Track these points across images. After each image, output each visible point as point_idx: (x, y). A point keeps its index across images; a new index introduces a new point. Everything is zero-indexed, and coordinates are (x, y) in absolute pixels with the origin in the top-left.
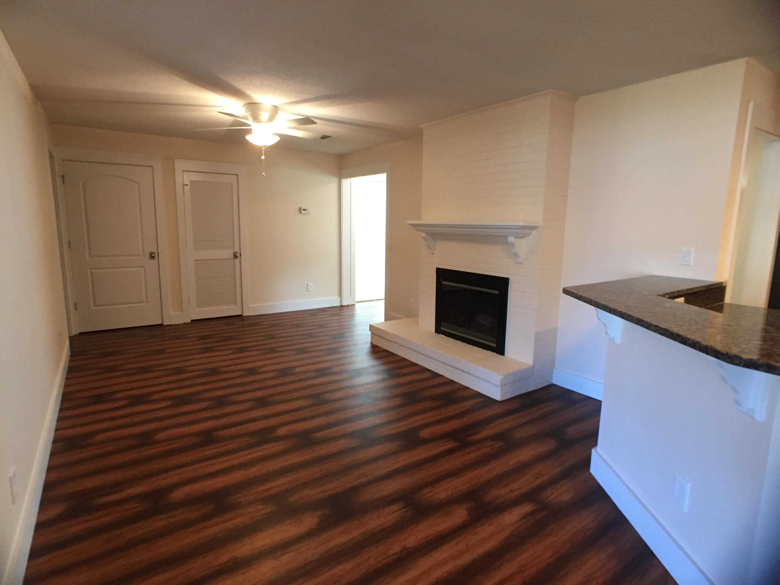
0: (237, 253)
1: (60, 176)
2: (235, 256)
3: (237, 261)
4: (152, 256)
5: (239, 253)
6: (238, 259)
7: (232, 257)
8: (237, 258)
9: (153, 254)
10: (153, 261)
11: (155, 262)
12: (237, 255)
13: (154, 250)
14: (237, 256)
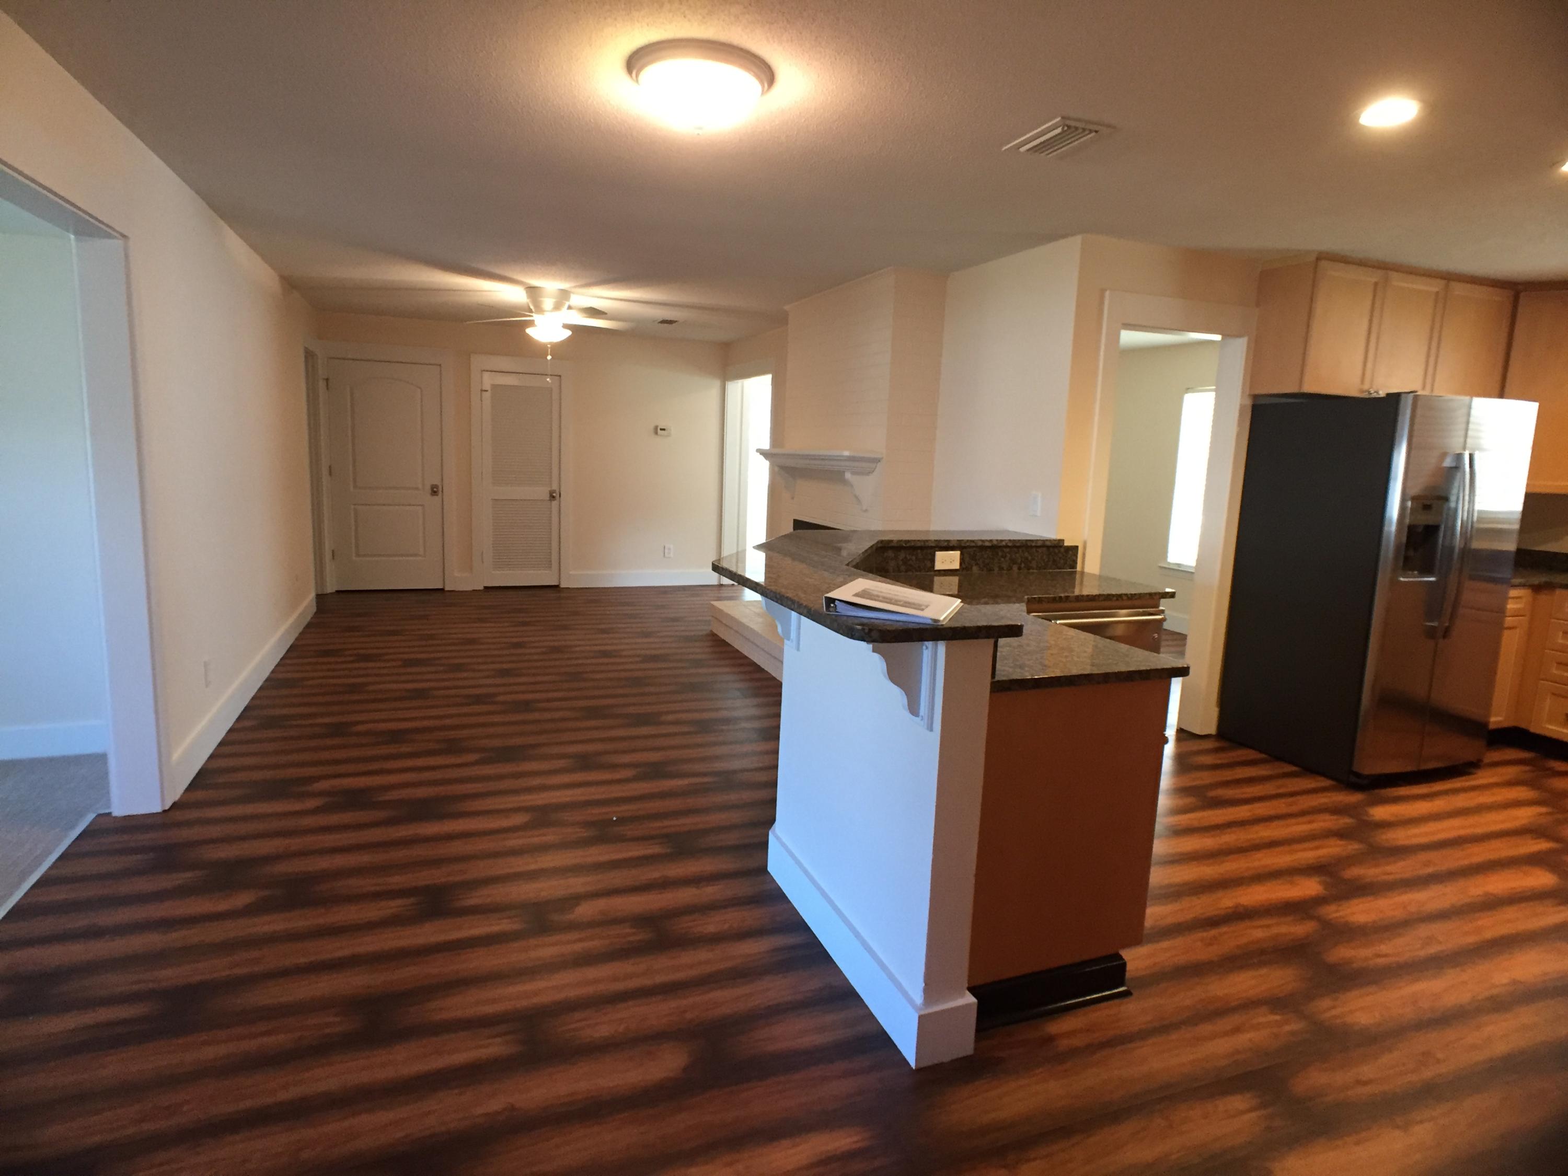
0: (554, 491)
1: (324, 379)
2: (552, 497)
3: (555, 503)
4: (434, 491)
5: (557, 492)
6: (555, 502)
7: (547, 497)
8: (556, 500)
9: (434, 488)
10: (436, 497)
11: (437, 499)
12: (554, 494)
13: (437, 482)
14: (554, 497)
